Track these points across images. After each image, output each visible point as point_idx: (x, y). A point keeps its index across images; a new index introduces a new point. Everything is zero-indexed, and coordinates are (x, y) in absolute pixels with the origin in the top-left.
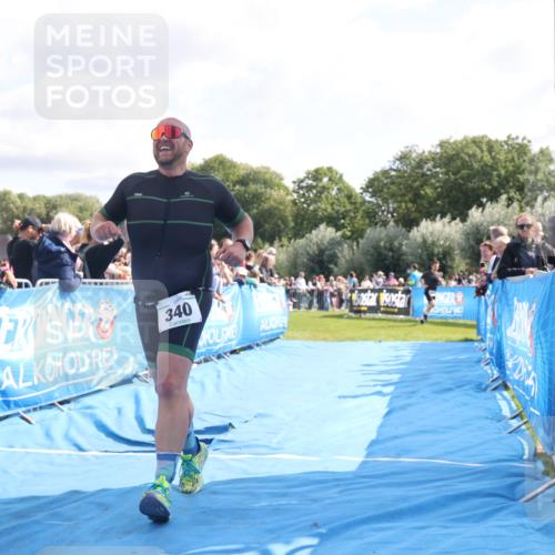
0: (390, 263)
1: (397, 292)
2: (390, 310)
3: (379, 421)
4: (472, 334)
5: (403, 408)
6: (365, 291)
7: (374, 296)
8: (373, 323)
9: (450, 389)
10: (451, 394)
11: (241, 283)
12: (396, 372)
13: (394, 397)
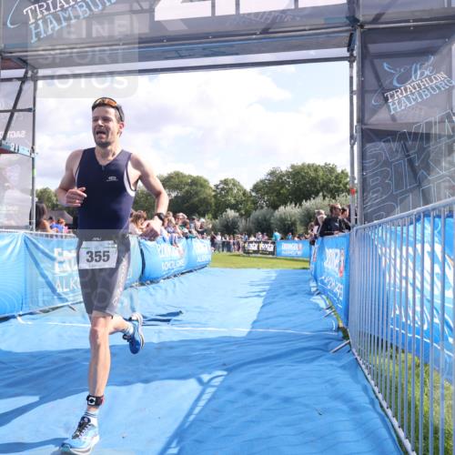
0: (265, 228)
1: (267, 243)
2: (265, 252)
3: (258, 310)
4: (306, 265)
5: (270, 303)
6: (252, 242)
7: (256, 245)
8: (255, 259)
9: (295, 294)
10: (295, 297)
11: (187, 238)
12: (268, 284)
13: (266, 298)
